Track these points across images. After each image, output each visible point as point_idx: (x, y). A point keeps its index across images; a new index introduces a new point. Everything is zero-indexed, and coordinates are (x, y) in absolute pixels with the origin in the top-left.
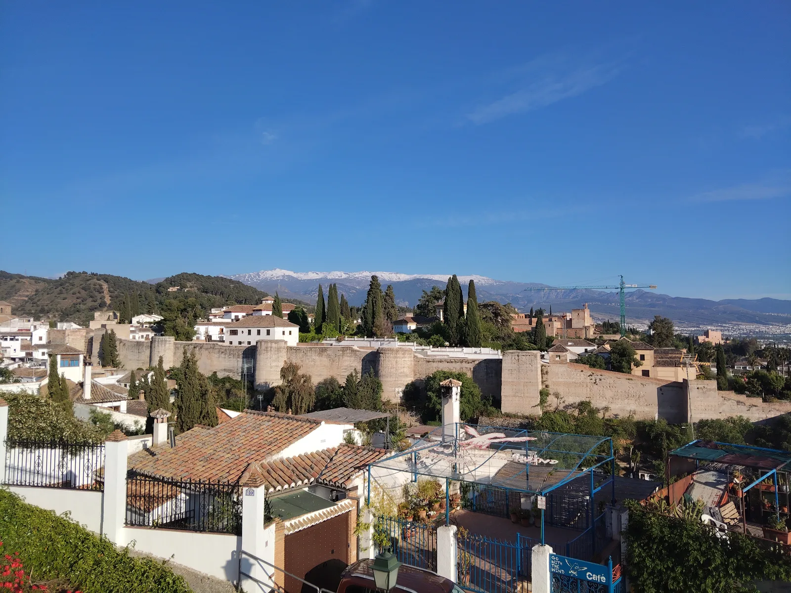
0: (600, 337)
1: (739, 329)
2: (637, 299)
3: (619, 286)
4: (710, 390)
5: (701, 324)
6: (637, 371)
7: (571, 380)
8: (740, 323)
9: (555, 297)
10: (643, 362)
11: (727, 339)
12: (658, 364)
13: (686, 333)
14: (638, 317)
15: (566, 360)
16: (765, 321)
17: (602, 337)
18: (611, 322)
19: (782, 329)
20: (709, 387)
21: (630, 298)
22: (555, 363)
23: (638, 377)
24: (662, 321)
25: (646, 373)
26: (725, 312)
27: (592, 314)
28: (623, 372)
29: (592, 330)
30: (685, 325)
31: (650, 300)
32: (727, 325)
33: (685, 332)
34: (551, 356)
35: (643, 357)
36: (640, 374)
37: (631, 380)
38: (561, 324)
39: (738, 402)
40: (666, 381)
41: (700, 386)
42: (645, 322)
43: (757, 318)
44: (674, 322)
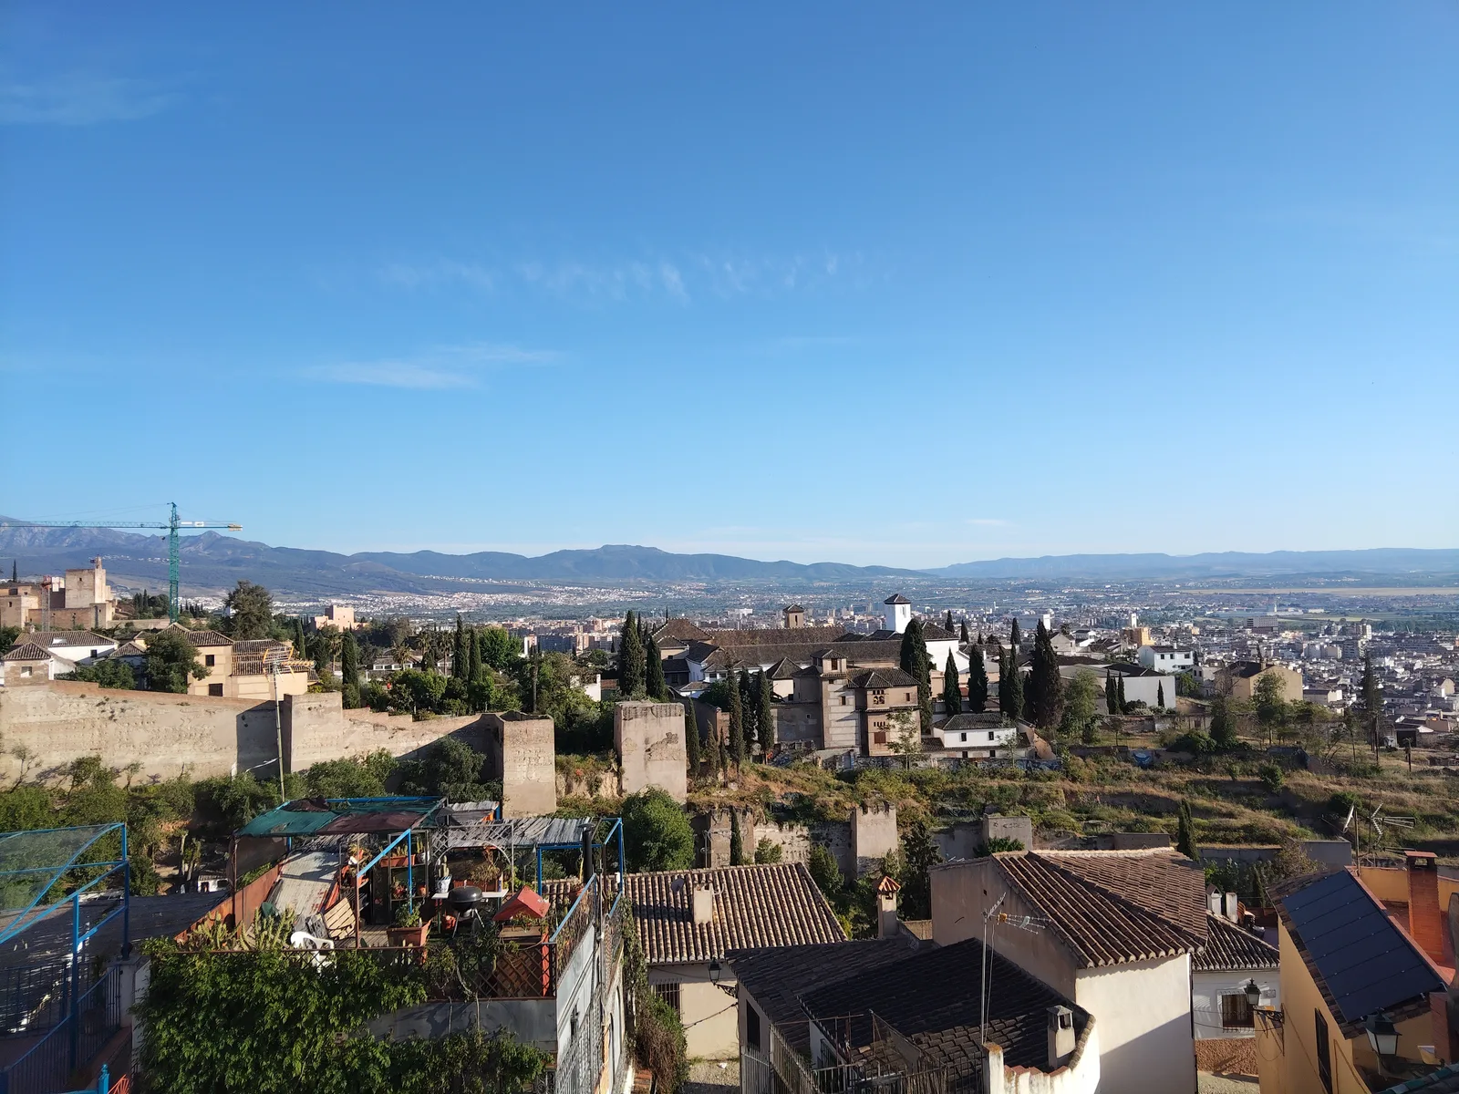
0: (127, 625)
1: (383, 603)
2: (204, 550)
3: (169, 524)
4: (330, 710)
5: (320, 595)
6: (199, 687)
7: (57, 718)
8: (385, 592)
9: (26, 543)
10: (212, 668)
11: (363, 620)
12: (240, 670)
13: (295, 612)
14: (207, 584)
15: (47, 675)
16: (422, 589)
17: (132, 624)
18: (151, 594)
19: (447, 601)
20: (328, 706)
21: (192, 548)
22: (17, 685)
23: (201, 698)
24: (252, 591)
25: (216, 690)
26: (360, 574)
27: (112, 578)
28: (172, 691)
29: (109, 613)
30: (292, 598)
31: (229, 552)
32: (365, 597)
33: (293, 610)
34: (9, 670)
35: (210, 660)
36: (205, 692)
37: (187, 704)
38: (40, 601)
39: (376, 726)
40: (254, 701)
41: (313, 705)
42: (219, 593)
43: (411, 585)
44: (274, 592)
